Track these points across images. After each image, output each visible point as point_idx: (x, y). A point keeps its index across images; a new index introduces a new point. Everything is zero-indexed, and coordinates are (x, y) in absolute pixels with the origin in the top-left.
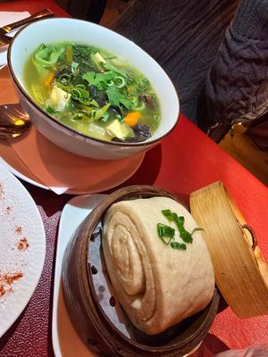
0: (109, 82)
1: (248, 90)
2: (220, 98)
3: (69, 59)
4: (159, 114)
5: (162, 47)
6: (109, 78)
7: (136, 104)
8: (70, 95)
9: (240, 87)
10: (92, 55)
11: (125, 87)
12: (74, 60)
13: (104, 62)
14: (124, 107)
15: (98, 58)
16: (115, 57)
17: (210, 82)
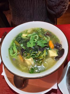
0: (34, 40)
1: (64, 3)
2: (57, 12)
3: (19, 45)
4: (54, 35)
5: (29, 13)
6: (33, 39)
7: (47, 39)
8: (32, 58)
9: (61, 4)
10: (22, 37)
11: (39, 37)
12: (20, 44)
13: (27, 35)
14: (46, 44)
15: (24, 36)
16: (27, 30)
17: (50, 10)
